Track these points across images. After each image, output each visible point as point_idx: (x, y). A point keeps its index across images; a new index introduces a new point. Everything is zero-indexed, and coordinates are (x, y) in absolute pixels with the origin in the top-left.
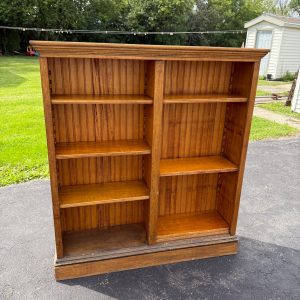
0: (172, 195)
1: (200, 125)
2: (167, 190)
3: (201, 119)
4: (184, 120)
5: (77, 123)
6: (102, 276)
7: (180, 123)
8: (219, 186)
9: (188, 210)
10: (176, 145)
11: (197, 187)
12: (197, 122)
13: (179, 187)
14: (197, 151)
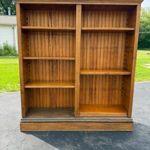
0: (93, 92)
1: (109, 50)
2: (90, 89)
3: (109, 46)
4: (99, 46)
5: (40, 46)
6: (45, 132)
7: (97, 48)
8: (123, 88)
9: (103, 103)
10: (95, 61)
11: (109, 89)
12: (108, 48)
13: (97, 87)
14: (108, 66)
